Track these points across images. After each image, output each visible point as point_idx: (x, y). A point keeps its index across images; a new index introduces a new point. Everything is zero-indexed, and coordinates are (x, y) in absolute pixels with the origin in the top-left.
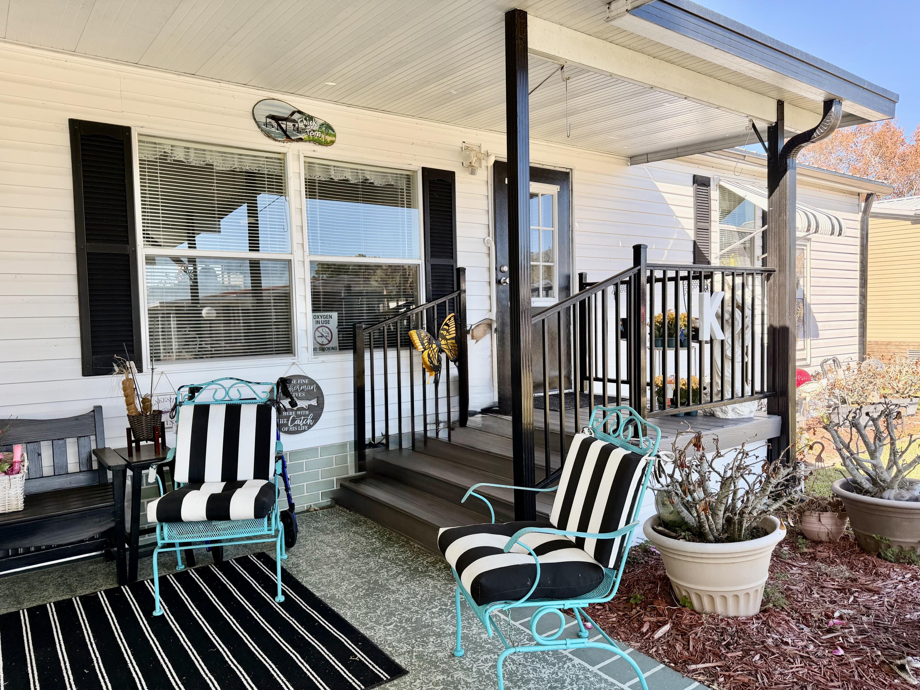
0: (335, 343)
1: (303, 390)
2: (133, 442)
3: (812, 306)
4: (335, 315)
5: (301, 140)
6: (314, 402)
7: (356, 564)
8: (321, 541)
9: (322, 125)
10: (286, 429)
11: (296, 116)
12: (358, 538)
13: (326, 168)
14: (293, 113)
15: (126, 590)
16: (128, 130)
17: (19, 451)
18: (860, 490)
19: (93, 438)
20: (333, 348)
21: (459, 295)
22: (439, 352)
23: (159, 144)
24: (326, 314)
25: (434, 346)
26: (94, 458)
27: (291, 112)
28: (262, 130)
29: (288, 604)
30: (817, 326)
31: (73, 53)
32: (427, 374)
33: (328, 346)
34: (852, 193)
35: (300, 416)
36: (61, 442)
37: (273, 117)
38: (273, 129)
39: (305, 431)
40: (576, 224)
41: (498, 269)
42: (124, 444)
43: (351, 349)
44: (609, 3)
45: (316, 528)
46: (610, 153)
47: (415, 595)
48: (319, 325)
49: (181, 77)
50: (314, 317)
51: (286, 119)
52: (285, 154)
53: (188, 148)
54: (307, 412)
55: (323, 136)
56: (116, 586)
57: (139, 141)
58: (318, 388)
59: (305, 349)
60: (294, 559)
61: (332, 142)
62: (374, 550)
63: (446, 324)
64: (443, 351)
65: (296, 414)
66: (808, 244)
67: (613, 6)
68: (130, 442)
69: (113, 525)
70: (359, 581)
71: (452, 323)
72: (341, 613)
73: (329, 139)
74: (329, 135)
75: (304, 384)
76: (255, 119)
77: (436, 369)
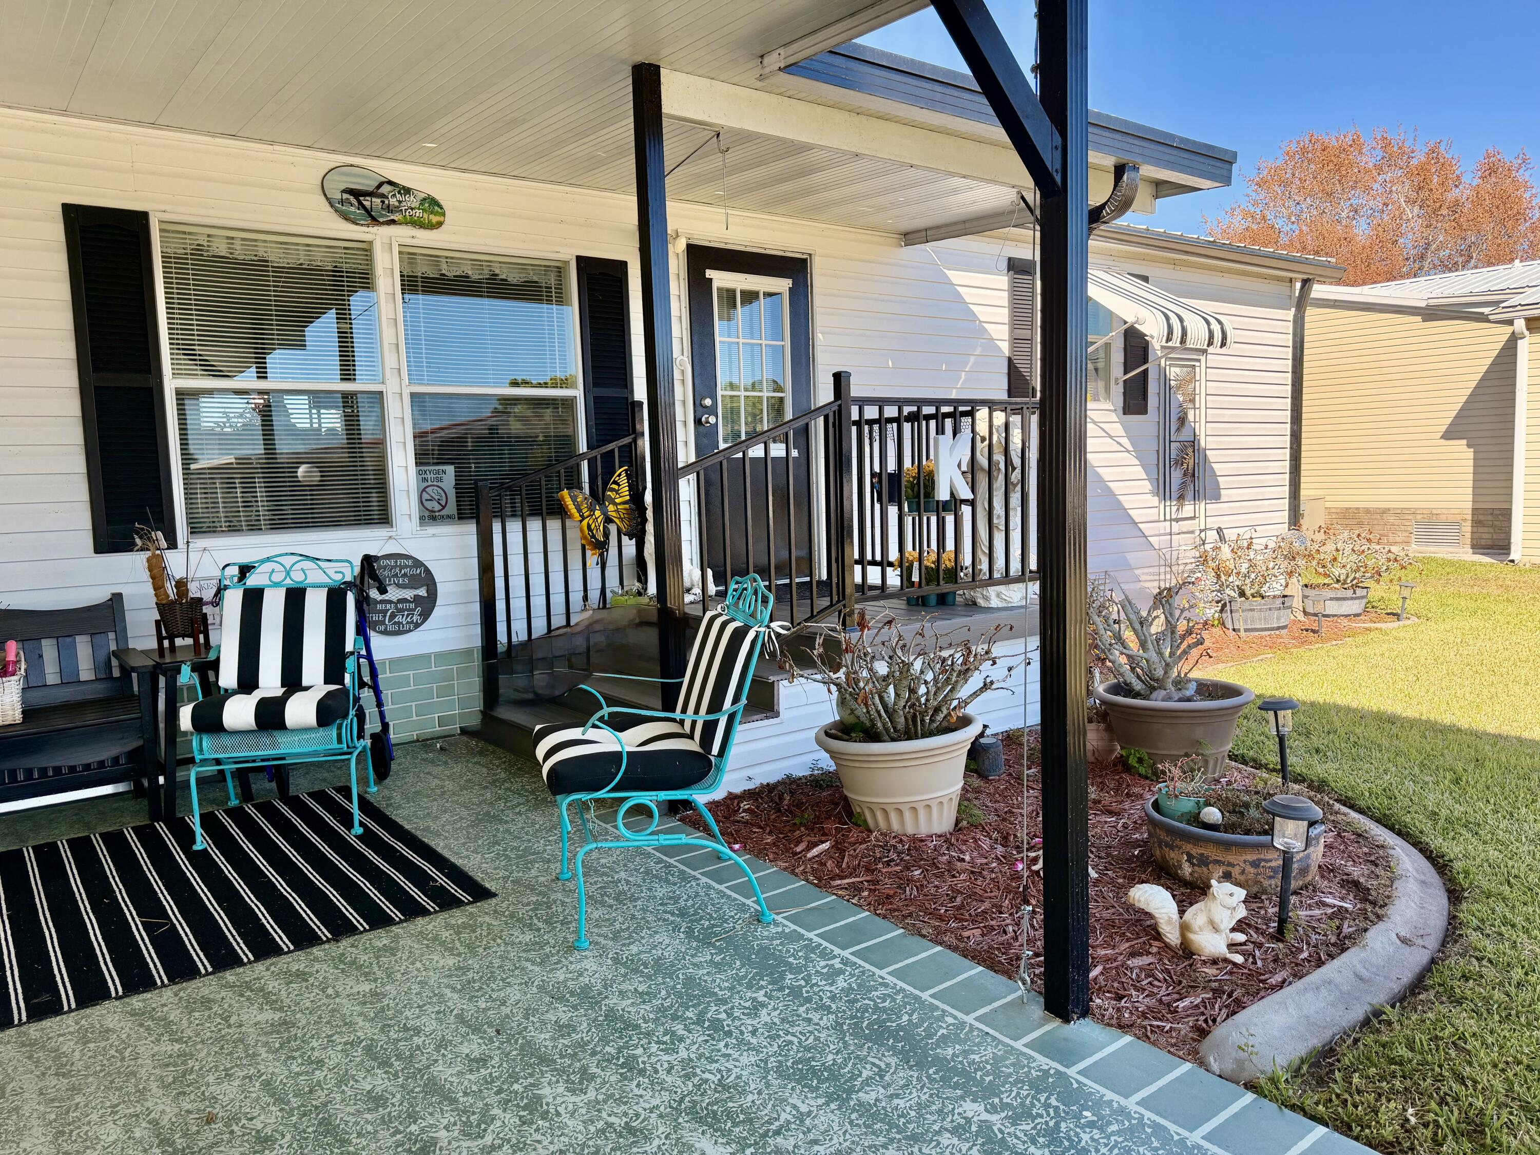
0: (452, 508)
1: (405, 575)
2: (165, 638)
3: (1208, 452)
4: (450, 469)
5: (393, 222)
6: (422, 592)
7: (465, 796)
8: (428, 773)
9: (424, 199)
10: (382, 628)
11: (385, 189)
12: (477, 768)
13: (434, 260)
14: (380, 185)
15: (161, 828)
16: (143, 217)
17: (12, 649)
18: (1128, 691)
19: (112, 635)
20: (449, 517)
21: (635, 441)
22: (606, 522)
23: (190, 233)
24: (437, 468)
25: (598, 513)
26: (115, 662)
27: (376, 184)
28: (336, 211)
29: (368, 837)
30: (1217, 482)
31: (64, 112)
32: (589, 553)
33: (442, 513)
34: (1278, 279)
35: (402, 610)
36: (69, 640)
37: (351, 192)
38: (353, 209)
39: (410, 631)
40: (820, 335)
41: (697, 402)
42: (153, 644)
43: (472, 518)
44: (762, 57)
45: (425, 760)
46: (872, 229)
47: (533, 824)
48: (426, 484)
49: (217, 140)
50: (419, 473)
51: (371, 194)
52: (371, 243)
53: (232, 238)
54: (412, 606)
55: (426, 216)
56: (148, 822)
57: (161, 230)
58: (428, 571)
59: (407, 518)
60: (386, 792)
61: (440, 224)
62: (494, 781)
63: (615, 483)
64: (611, 521)
65: (396, 608)
66: (1203, 358)
67: (766, 60)
68: (160, 639)
69: (140, 743)
70: (465, 813)
71: (624, 481)
72: (432, 844)
73: (435, 219)
74: (437, 213)
75: (406, 566)
76: (325, 195)
77: (601, 546)
